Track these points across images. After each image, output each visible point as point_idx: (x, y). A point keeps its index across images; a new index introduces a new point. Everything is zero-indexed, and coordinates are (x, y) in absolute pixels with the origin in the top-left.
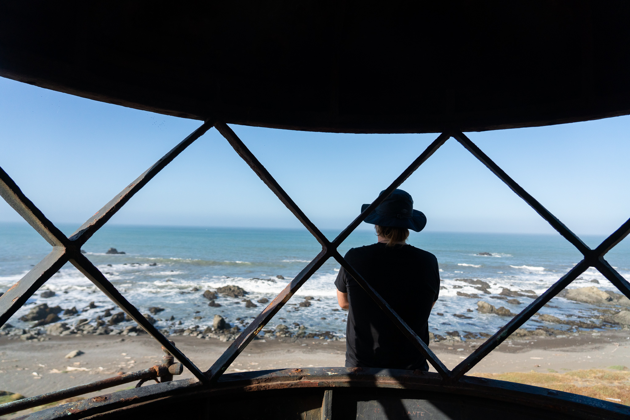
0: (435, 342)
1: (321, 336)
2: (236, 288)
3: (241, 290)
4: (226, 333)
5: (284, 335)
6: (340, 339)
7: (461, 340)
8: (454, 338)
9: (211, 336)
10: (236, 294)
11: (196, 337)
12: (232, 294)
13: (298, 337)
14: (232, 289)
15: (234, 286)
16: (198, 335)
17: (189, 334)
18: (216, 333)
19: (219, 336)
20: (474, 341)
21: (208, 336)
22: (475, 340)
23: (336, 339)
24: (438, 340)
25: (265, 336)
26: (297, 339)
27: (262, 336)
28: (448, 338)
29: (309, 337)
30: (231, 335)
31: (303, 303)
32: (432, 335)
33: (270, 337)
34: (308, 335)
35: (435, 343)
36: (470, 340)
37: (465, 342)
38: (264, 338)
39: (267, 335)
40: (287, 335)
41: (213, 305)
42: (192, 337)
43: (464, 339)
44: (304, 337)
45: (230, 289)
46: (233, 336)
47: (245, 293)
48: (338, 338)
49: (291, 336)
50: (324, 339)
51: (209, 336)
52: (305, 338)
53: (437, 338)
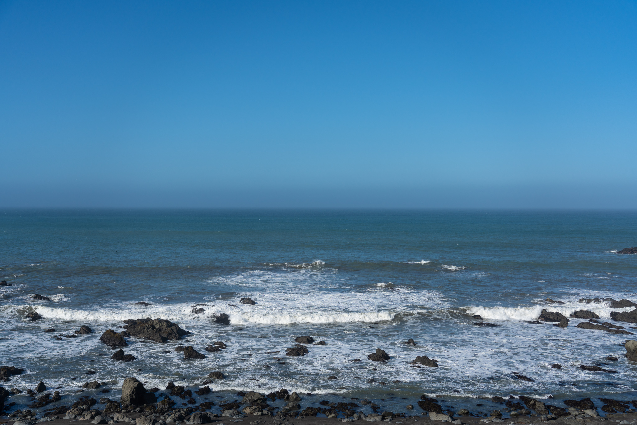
0: (549, 419)
1: (330, 413)
2: (165, 325)
3: (173, 328)
4: (147, 412)
5: (260, 413)
6: (366, 417)
7: (598, 415)
8: (584, 413)
9: (118, 419)
10: (165, 335)
11: (89, 421)
12: (157, 336)
13: (285, 415)
14: (157, 326)
15: (160, 321)
16: (92, 418)
17: (76, 417)
18: (128, 412)
19: (134, 419)
20: (624, 419)
21: (112, 418)
22: (625, 415)
23: (359, 418)
24: (553, 416)
25: (223, 415)
26: (284, 419)
27: (217, 416)
28: (572, 413)
29: (307, 415)
30: (158, 415)
31: (293, 349)
32: (542, 406)
33: (232, 417)
34: (305, 411)
35: (549, 422)
36: (615, 416)
37: (606, 419)
38: (220, 419)
39: (227, 413)
40: (265, 412)
41: (120, 356)
42: (82, 421)
43: (602, 413)
44: (297, 414)
45: (153, 327)
46: (162, 417)
47: (181, 334)
48: (362, 416)
49: (272, 414)
50: (336, 417)
51: (115, 419)
52: (299, 418)
53: (552, 412)
